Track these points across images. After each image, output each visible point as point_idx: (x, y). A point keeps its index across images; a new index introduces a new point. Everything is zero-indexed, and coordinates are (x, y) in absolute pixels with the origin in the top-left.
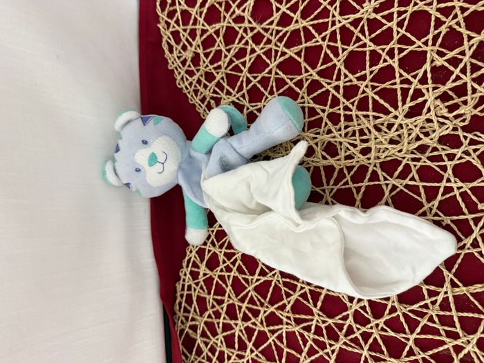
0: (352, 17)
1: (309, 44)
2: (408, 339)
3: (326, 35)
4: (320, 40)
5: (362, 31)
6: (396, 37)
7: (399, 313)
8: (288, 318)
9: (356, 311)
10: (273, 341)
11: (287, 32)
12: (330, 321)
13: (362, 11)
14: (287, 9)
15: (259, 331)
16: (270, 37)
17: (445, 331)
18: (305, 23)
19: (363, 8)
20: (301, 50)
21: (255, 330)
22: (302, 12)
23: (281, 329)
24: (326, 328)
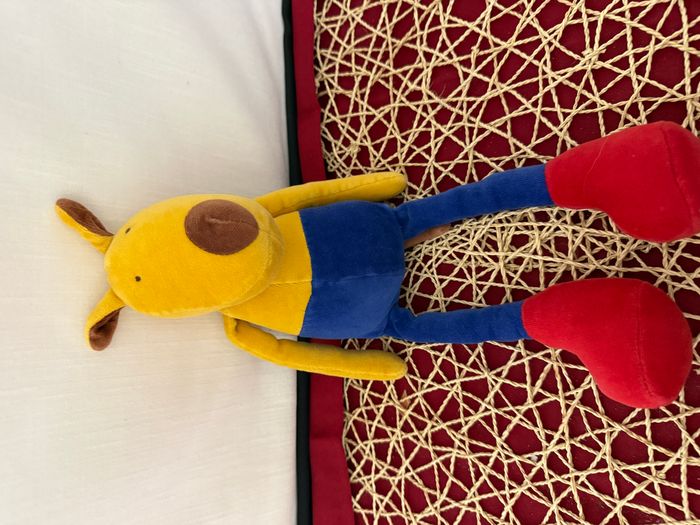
0: (570, 71)
1: (515, 114)
2: (615, 505)
3: (538, 99)
4: (530, 106)
5: (588, 87)
6: (637, 89)
7: (608, 469)
8: (463, 442)
9: (552, 454)
10: (438, 464)
11: (482, 102)
12: (516, 459)
13: (583, 61)
14: (479, 72)
15: (421, 448)
16: (460, 112)
17: (667, 506)
18: (505, 87)
19: (583, 56)
20: (506, 122)
21: (416, 445)
22: (500, 74)
23: (451, 452)
24: (509, 465)
